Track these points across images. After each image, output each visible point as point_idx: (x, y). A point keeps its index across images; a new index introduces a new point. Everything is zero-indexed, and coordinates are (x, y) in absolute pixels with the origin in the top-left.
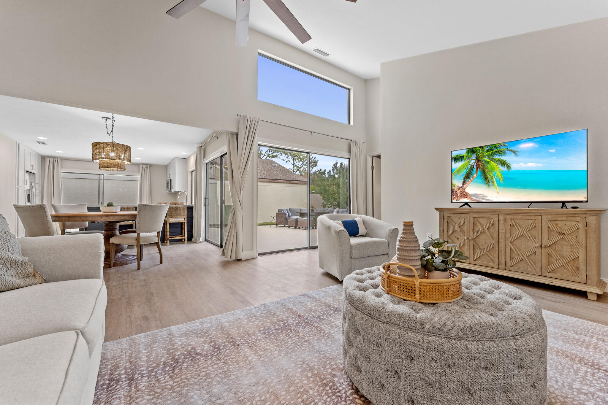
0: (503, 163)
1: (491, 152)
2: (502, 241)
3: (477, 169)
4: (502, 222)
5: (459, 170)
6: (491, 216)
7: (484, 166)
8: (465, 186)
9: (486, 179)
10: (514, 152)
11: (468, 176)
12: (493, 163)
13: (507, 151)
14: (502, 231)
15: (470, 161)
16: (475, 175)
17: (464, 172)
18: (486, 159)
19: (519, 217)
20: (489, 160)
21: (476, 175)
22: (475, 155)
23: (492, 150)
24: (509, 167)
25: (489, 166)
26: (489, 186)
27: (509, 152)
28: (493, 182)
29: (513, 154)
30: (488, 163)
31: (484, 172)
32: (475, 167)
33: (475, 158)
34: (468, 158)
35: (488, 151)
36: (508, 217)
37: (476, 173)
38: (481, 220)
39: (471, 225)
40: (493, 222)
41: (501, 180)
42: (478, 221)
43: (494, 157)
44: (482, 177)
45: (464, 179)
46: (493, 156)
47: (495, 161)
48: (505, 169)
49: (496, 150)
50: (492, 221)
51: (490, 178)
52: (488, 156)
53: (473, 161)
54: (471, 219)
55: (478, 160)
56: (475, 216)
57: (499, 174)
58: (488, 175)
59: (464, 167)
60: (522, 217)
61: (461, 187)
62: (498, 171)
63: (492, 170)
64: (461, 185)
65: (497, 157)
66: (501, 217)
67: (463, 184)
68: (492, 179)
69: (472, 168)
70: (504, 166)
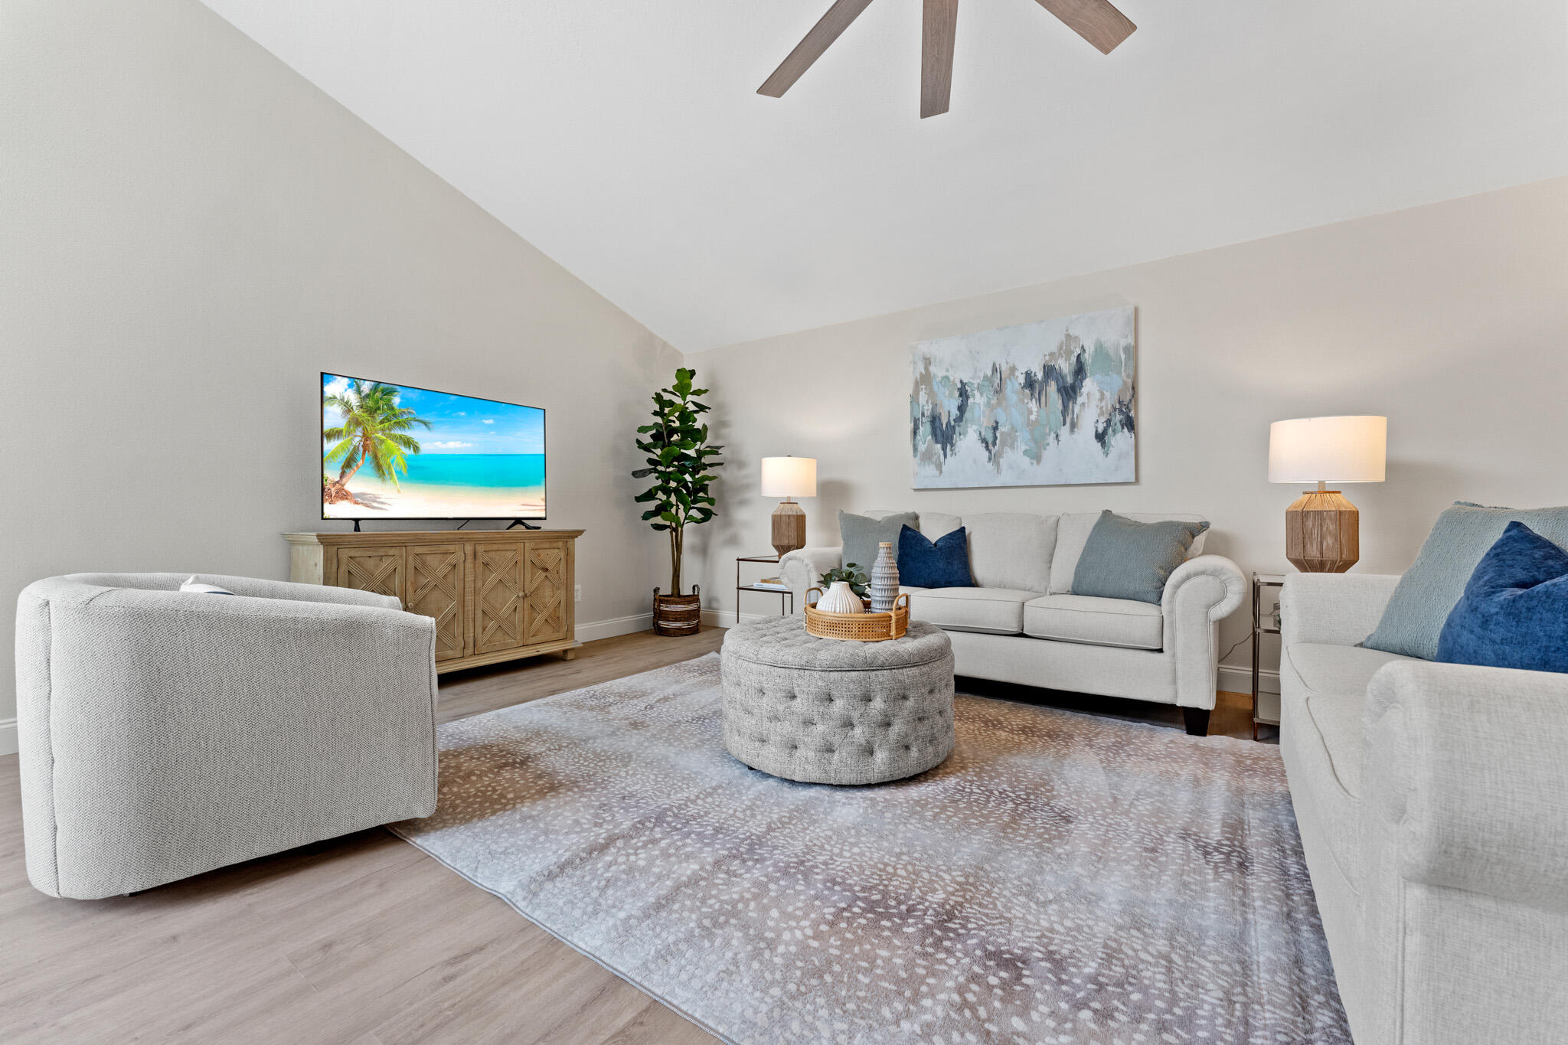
0: (408, 443)
1: (387, 424)
2: (469, 598)
3: (364, 451)
4: (470, 559)
5: (334, 454)
6: (451, 548)
7: (375, 447)
8: (344, 480)
9: (380, 469)
10: (425, 424)
11: (349, 464)
12: (389, 441)
13: (413, 423)
14: (469, 578)
15: (352, 440)
16: (360, 462)
17: (343, 457)
18: (380, 435)
19: (495, 547)
20: (383, 437)
21: (364, 463)
22: (360, 429)
23: (389, 421)
24: (416, 449)
25: (383, 446)
26: (384, 480)
27: (416, 423)
28: (390, 473)
29: (424, 427)
30: (382, 441)
31: (376, 457)
32: (361, 449)
33: (361, 434)
34: (349, 433)
35: (382, 422)
36: (480, 548)
37: (363, 458)
38: (430, 560)
39: (411, 570)
40: (454, 562)
41: (404, 470)
42: (424, 564)
43: (393, 432)
44: (373, 465)
45: (343, 468)
46: (390, 430)
47: (394, 438)
48: (410, 452)
49: (395, 420)
50: (451, 559)
51: (385, 467)
52: (383, 430)
53: (357, 439)
54: (410, 558)
55: (366, 437)
56: (419, 550)
57: (400, 461)
58: (382, 462)
59: (343, 449)
60: (501, 547)
61: (337, 482)
62: (398, 455)
63: (390, 453)
64: (337, 479)
65: (398, 432)
66: (469, 548)
67: (341, 477)
68: (389, 468)
69: (356, 450)
70: (410, 447)
